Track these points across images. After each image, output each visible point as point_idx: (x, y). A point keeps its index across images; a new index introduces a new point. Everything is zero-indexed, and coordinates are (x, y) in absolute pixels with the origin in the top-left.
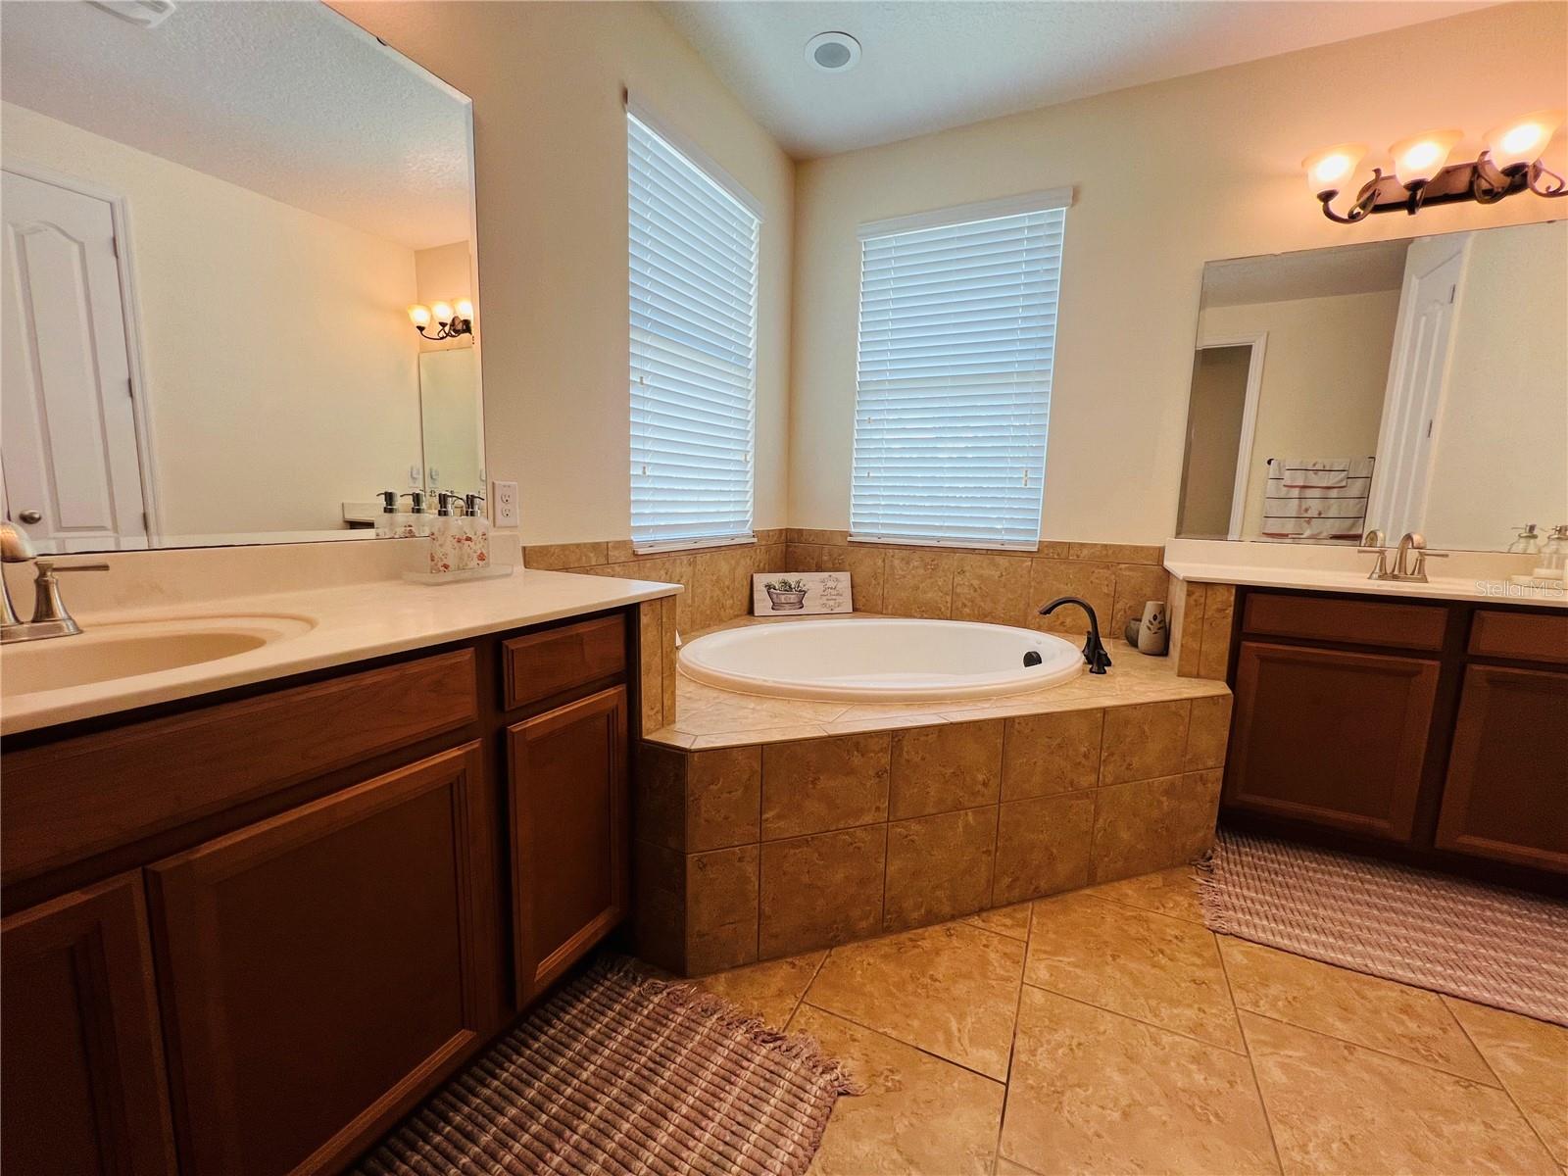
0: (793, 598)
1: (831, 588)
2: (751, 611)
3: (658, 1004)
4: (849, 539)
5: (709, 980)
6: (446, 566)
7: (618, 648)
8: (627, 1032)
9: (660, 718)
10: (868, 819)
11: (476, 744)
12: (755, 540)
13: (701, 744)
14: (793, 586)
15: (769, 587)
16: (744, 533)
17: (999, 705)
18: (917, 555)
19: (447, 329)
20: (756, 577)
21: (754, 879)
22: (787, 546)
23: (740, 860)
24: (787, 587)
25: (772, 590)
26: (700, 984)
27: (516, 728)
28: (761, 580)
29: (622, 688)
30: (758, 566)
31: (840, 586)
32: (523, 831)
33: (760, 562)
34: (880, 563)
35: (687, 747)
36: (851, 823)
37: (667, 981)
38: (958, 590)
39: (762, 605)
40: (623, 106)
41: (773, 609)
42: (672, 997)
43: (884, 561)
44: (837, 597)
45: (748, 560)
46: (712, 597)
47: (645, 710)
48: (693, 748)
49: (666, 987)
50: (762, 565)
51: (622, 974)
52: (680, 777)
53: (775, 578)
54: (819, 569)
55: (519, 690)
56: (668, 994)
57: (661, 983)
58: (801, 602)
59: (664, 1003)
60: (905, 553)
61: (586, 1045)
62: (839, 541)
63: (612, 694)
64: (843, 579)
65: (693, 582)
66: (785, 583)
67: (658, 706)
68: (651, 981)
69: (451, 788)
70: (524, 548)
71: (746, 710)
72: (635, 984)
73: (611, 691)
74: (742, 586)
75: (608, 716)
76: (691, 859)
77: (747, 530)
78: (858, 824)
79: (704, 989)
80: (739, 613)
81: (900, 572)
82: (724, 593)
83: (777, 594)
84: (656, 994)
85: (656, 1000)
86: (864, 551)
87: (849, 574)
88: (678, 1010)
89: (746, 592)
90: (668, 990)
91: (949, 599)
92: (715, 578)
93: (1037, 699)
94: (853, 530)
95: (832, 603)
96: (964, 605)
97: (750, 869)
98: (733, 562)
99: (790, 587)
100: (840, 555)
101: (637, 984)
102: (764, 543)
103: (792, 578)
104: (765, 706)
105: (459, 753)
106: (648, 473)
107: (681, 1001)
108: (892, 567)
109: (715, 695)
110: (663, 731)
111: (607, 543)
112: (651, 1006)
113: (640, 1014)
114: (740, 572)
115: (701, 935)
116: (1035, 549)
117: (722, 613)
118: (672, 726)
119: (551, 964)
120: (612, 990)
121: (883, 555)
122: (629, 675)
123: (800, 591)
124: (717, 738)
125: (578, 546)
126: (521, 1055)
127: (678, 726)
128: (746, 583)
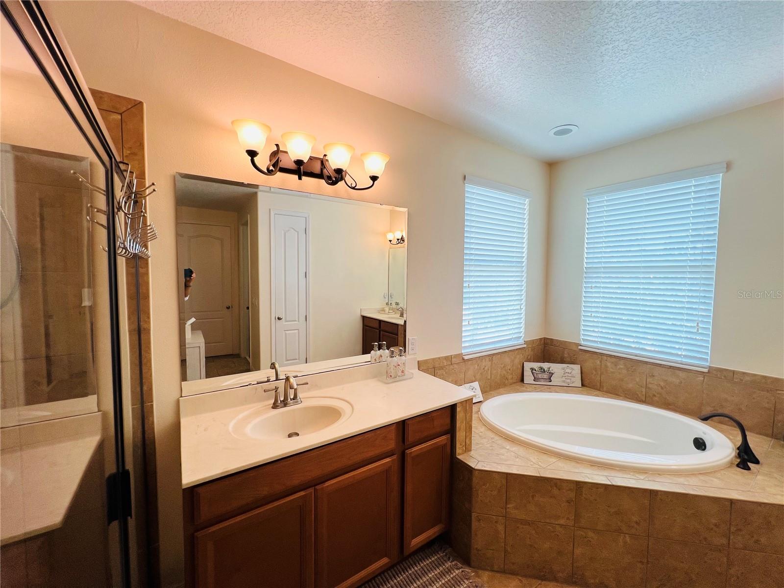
0: (545, 376)
1: (568, 373)
2: (522, 380)
3: (457, 574)
4: (580, 347)
5: (480, 572)
6: (391, 376)
7: (448, 421)
8: (443, 582)
9: (464, 449)
10: (562, 522)
11: (394, 457)
12: (525, 346)
13: (479, 467)
14: (546, 370)
15: (532, 369)
16: (520, 342)
17: (650, 479)
18: (622, 362)
19: (399, 241)
20: (526, 364)
21: (503, 532)
22: (544, 346)
23: (496, 522)
24: (542, 370)
25: (534, 371)
26: (476, 573)
27: (408, 451)
28: (528, 366)
29: (449, 436)
30: (527, 358)
31: (574, 372)
32: (409, 489)
33: (528, 356)
34: (598, 362)
35: (473, 467)
36: (553, 521)
37: (463, 565)
38: (650, 386)
39: (529, 378)
40: (464, 182)
41: (534, 381)
42: (463, 573)
43: (601, 362)
44: (572, 378)
45: (521, 355)
46: (501, 375)
47: (458, 445)
48: (476, 468)
49: (462, 567)
50: (529, 357)
51: (444, 554)
52: (470, 479)
53: (536, 365)
54: (562, 362)
55: (411, 437)
56: (462, 571)
57: (460, 565)
58: (550, 379)
59: (459, 574)
60: (614, 360)
61: (427, 580)
62: (574, 348)
63: (443, 439)
64: (576, 368)
65: (491, 369)
66: (541, 368)
67: (464, 444)
68: (455, 562)
69: (387, 471)
70: (418, 361)
71: (504, 450)
72: (449, 560)
73: (444, 437)
74: (518, 368)
75: (443, 446)
76: (474, 515)
77: (521, 341)
78: (557, 523)
79: (478, 576)
80: (515, 381)
81: (611, 370)
82: (508, 373)
83: (537, 373)
84: (457, 569)
85: (457, 572)
86: (588, 355)
87: (579, 366)
88: (465, 581)
89: (520, 371)
90: (462, 569)
91: (644, 390)
92: (502, 366)
93: (681, 480)
94: (582, 343)
95: (569, 381)
96: (654, 396)
97: (501, 528)
98: (513, 357)
99: (544, 370)
100: (574, 355)
101: (450, 561)
102: (531, 346)
103: (545, 366)
104: (514, 449)
105: (390, 460)
106: (470, 323)
107: (466, 577)
108: (606, 366)
109: (493, 436)
110: (465, 454)
111: (451, 356)
112: (454, 574)
113: (450, 576)
114: (517, 361)
115: (478, 550)
116: (706, 370)
117: (506, 382)
118: (470, 452)
119: (417, 541)
120: (440, 560)
121: (600, 359)
122: (451, 431)
123: (550, 373)
124: (487, 465)
125: (439, 358)
126: (404, 573)
127: (472, 453)
128: (520, 367)
